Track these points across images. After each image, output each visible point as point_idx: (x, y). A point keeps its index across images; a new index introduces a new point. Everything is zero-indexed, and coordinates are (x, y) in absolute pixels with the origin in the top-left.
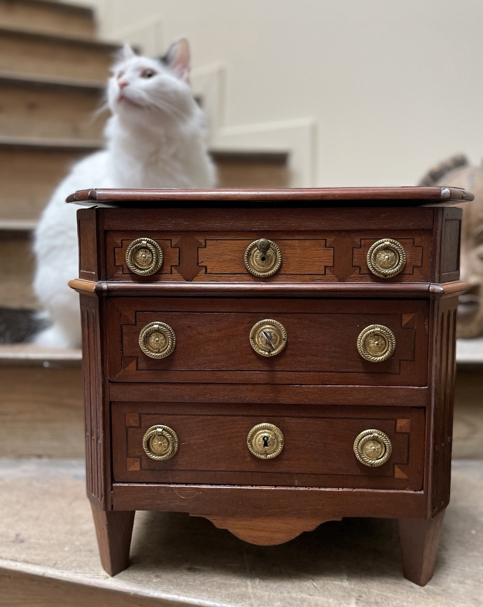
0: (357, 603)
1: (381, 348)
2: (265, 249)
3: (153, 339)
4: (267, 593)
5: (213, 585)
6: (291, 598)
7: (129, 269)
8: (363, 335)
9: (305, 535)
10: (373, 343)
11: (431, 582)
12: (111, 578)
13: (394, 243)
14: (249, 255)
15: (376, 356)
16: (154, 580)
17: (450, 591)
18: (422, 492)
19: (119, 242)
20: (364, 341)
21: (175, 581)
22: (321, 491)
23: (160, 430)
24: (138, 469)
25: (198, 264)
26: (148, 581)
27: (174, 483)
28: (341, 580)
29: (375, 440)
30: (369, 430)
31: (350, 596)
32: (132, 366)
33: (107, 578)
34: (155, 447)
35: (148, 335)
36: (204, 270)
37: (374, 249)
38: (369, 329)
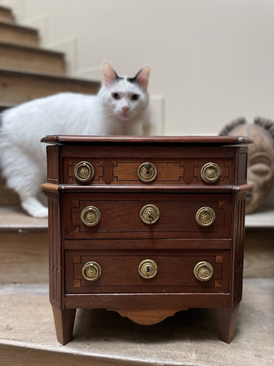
0: (196, 353)
1: (208, 219)
2: (148, 167)
3: (89, 216)
4: (149, 351)
5: (119, 348)
6: (161, 352)
7: (76, 178)
8: (199, 212)
9: (168, 319)
10: (204, 217)
11: (233, 341)
12: (63, 347)
13: (215, 165)
14: (140, 170)
15: (205, 223)
16: (87, 347)
17: (243, 346)
18: (229, 294)
19: (70, 163)
20: (199, 216)
21: (98, 346)
22: (177, 295)
23: (92, 264)
24: (79, 286)
25: (113, 175)
26: (84, 347)
27: (99, 293)
28: (187, 342)
29: (205, 267)
30: (202, 262)
31: (192, 350)
32: (77, 230)
33: (61, 346)
34: (89, 274)
35: (86, 214)
36: (116, 179)
37: (204, 168)
38: (202, 210)
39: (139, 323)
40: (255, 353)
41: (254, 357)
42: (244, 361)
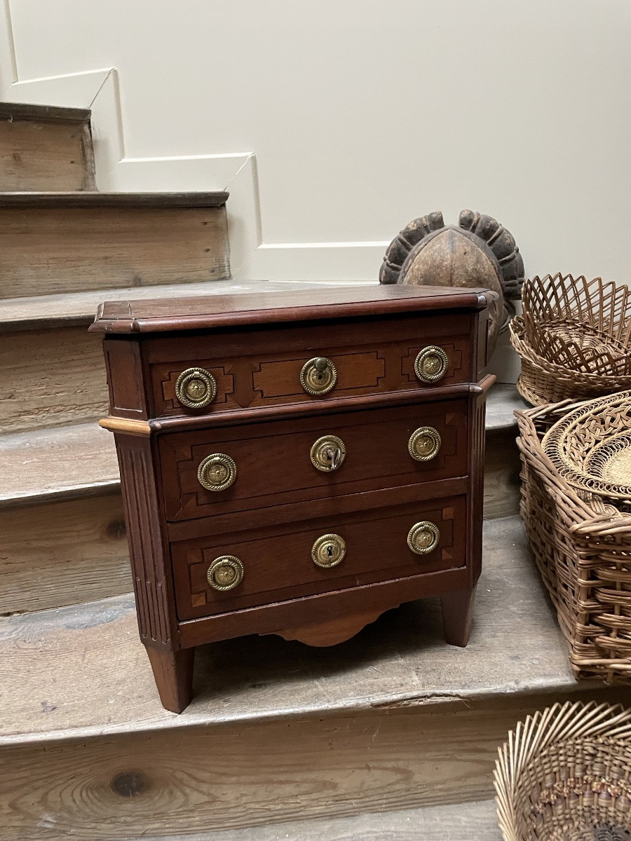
0: (417, 675)
1: (429, 447)
2: (322, 369)
3: (214, 473)
4: (337, 688)
5: (286, 694)
6: (361, 685)
7: (179, 402)
8: (413, 438)
9: (368, 627)
10: (422, 445)
11: (470, 641)
12: (179, 716)
13: (437, 350)
14: (305, 374)
15: (425, 456)
16: (226, 705)
17: (487, 645)
18: (465, 567)
19: (166, 374)
20: (415, 443)
21: (246, 700)
22: (381, 586)
23: (226, 561)
24: (204, 603)
25: (254, 388)
26: (219, 708)
27: (241, 609)
28: (397, 659)
29: (426, 531)
30: (418, 524)
31: (409, 671)
32: (193, 501)
33: (176, 716)
34: (222, 578)
35: (209, 468)
36: (260, 395)
37: (420, 357)
38: (418, 432)
39: (318, 645)
40: (510, 654)
41: (510, 661)
42: (496, 671)
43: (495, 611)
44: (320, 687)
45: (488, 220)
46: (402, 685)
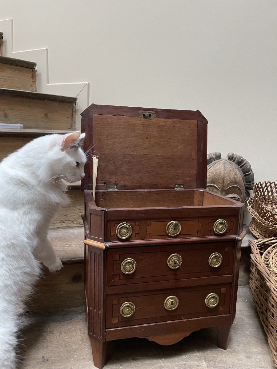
0: (205, 362)
1: (217, 262)
3: (127, 267)
4: (170, 364)
5: (147, 365)
6: (180, 364)
7: (117, 236)
8: (211, 257)
9: (185, 339)
10: (215, 260)
13: (223, 221)
14: (168, 227)
15: (215, 265)
17: (236, 350)
18: (229, 315)
19: (113, 225)
20: (212, 260)
21: (130, 366)
22: (192, 320)
23: (129, 304)
24: (117, 322)
25: (147, 232)
27: (132, 326)
29: (214, 297)
30: (211, 294)
31: (202, 359)
32: (118, 278)
34: (126, 312)
35: (126, 264)
36: (149, 235)
37: (216, 223)
38: (213, 255)
39: (163, 344)
40: (246, 355)
41: (246, 359)
42: (240, 363)
43: (239, 333)
44: (162, 363)
45: (240, 157)
46: (198, 366)
